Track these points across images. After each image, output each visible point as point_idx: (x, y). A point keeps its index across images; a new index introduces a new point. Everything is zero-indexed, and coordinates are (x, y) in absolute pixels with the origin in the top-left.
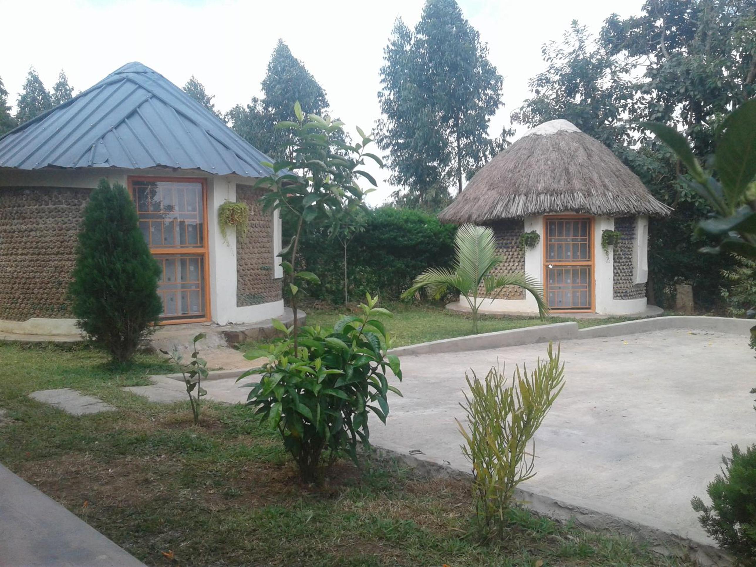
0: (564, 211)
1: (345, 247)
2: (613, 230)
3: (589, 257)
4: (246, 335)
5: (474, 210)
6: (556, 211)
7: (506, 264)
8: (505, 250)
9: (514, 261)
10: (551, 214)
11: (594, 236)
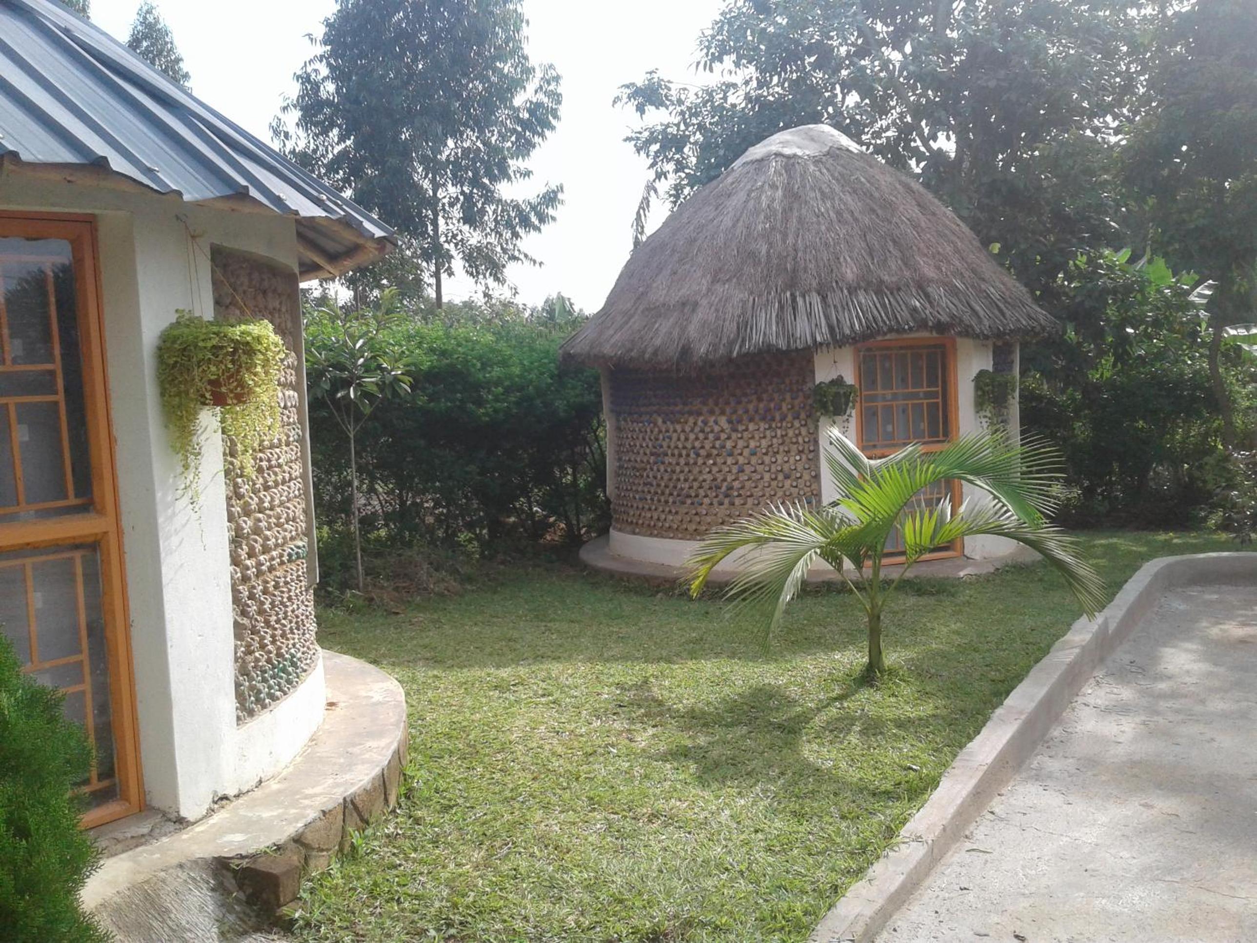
0: (917, 330)
1: (352, 436)
2: (991, 369)
3: (946, 434)
4: (306, 846)
5: (693, 330)
6: (900, 330)
7: (767, 459)
8: (763, 425)
9: (788, 452)
10: (888, 337)
11: (956, 384)
